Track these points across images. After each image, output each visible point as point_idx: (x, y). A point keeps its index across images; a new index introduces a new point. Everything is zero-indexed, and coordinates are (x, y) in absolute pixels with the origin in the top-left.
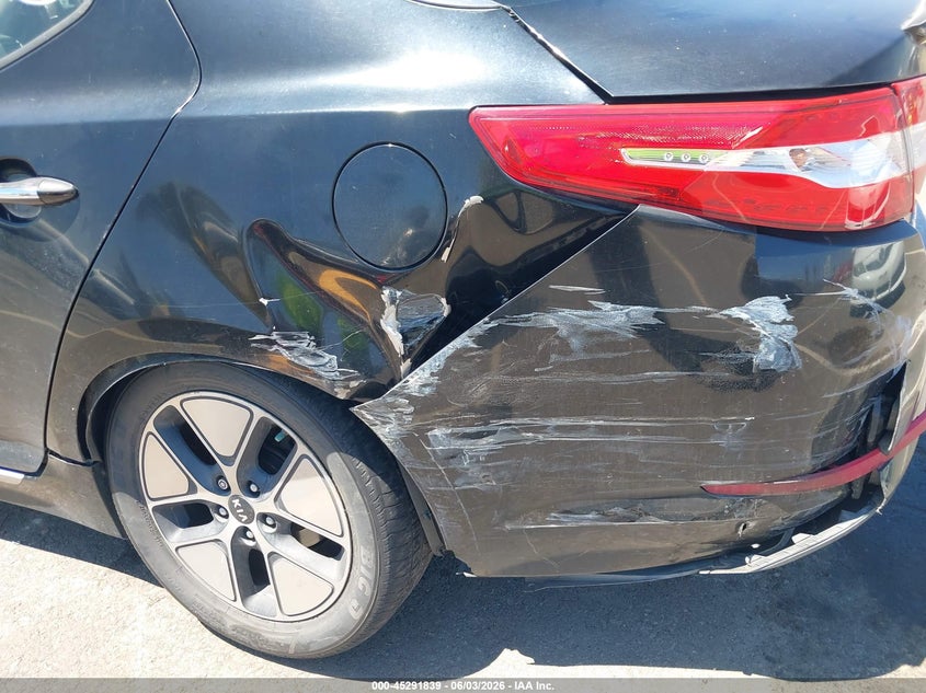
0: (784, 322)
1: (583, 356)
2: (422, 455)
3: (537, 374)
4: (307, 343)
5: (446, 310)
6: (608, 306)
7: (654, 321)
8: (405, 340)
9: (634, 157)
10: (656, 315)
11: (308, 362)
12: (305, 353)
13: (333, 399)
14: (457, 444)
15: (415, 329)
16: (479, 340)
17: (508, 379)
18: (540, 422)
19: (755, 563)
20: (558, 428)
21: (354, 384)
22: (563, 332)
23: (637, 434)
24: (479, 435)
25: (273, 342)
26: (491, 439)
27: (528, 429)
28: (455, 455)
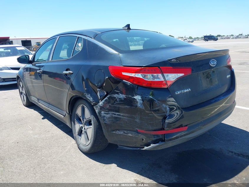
0: (141, 100)
1: (119, 102)
2: (100, 116)
3: (114, 105)
4: (89, 96)
5: (106, 93)
6: (120, 94)
7: (125, 97)
8: (100, 97)
9: (124, 74)
10: (126, 96)
11: (89, 98)
12: (89, 97)
13: (91, 104)
14: (105, 115)
15: (102, 96)
16: (108, 98)
17: (111, 105)
18: (115, 113)
19: (146, 148)
20: (117, 114)
21: (94, 103)
22: (116, 98)
23: (126, 117)
24: (107, 114)
25: (86, 95)
26: (109, 115)
27: (114, 114)
28: (104, 117)
